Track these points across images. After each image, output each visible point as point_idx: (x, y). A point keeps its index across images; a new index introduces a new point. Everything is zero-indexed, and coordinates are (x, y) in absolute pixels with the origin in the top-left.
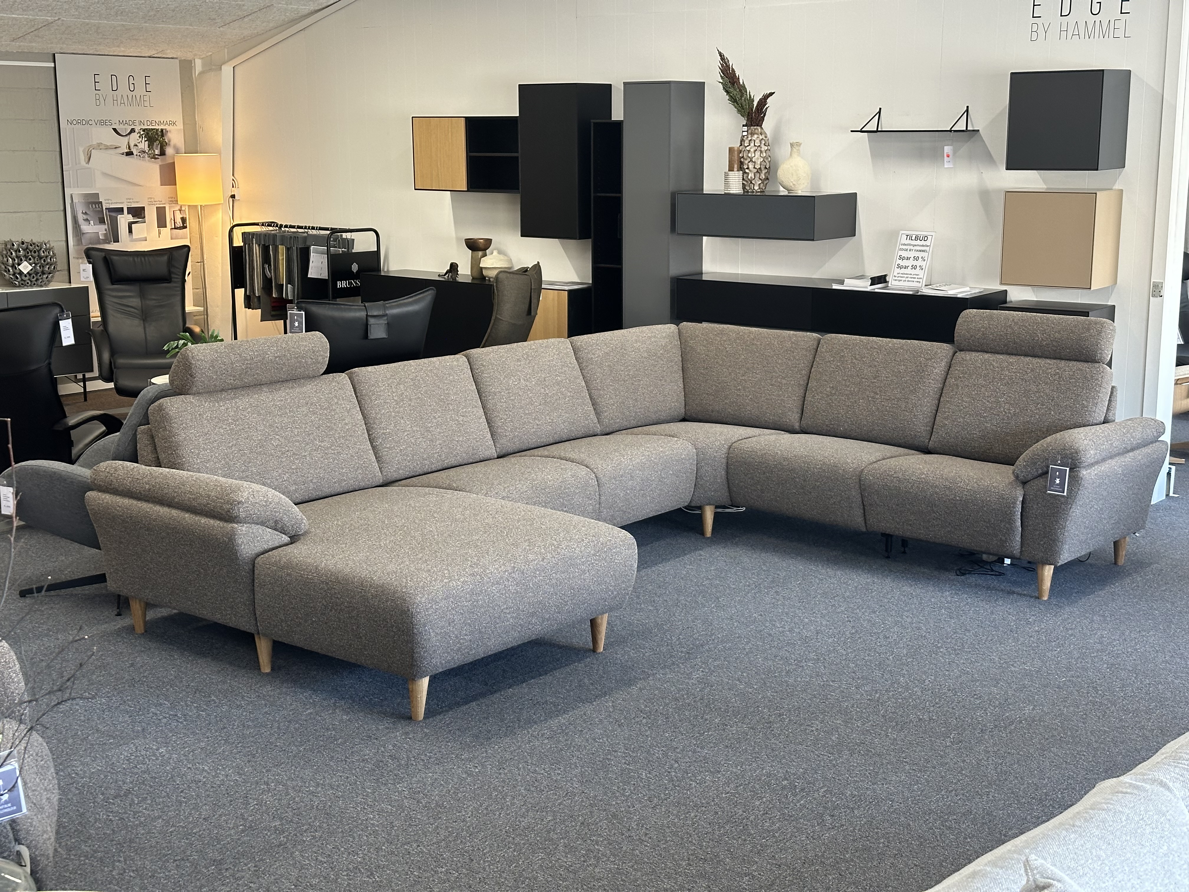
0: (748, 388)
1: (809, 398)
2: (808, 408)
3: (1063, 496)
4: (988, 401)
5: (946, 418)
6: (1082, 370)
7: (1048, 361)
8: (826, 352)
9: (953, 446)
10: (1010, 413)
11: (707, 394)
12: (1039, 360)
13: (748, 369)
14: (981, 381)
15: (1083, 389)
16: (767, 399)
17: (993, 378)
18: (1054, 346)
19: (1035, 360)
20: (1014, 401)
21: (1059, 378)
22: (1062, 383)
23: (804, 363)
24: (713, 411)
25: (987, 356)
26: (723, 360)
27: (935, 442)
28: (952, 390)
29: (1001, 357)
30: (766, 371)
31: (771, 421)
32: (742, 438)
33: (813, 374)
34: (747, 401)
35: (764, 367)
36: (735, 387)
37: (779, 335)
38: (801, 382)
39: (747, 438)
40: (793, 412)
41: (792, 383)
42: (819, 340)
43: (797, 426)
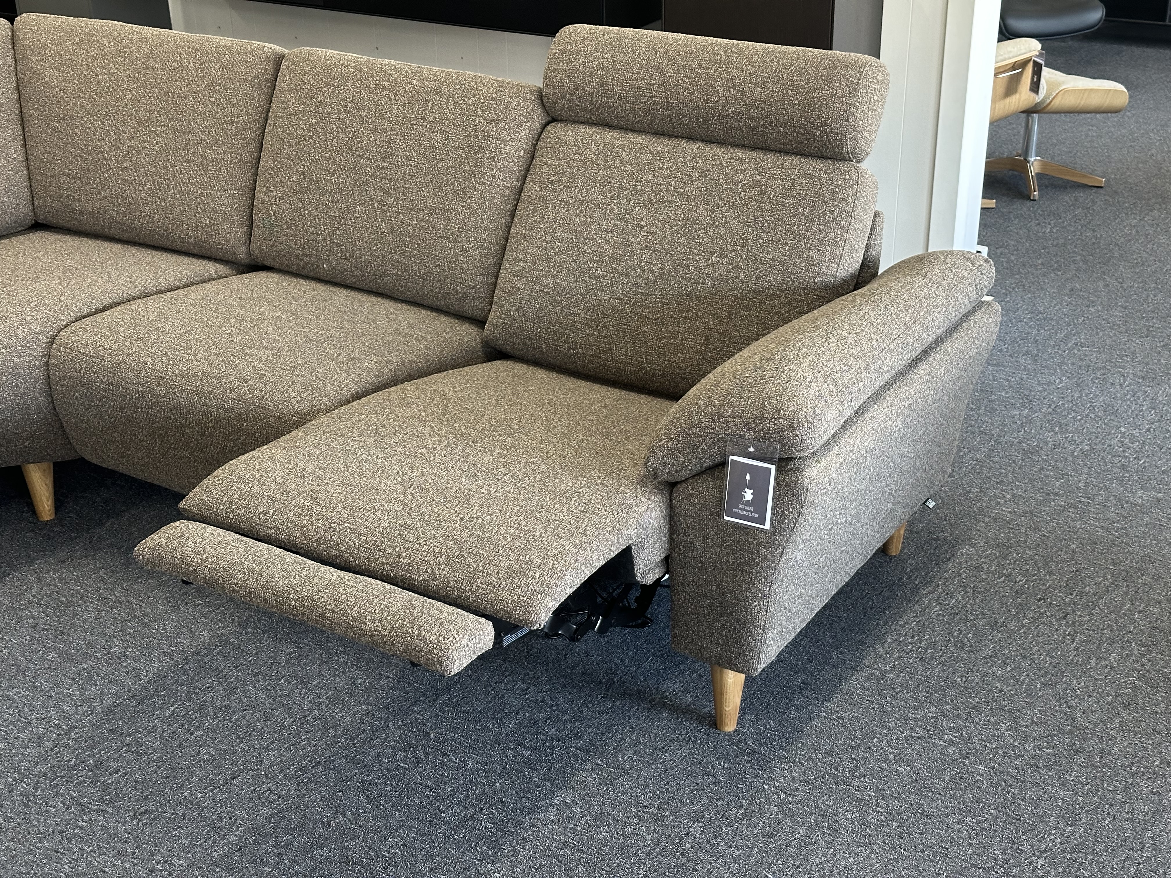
0: (143, 166)
1: (260, 195)
2: (259, 215)
3: (762, 532)
5: (520, 275)
6: (810, 177)
8: (291, 90)
11: (68, 175)
13: (140, 123)
16: (180, 192)
17: (621, 187)
23: (247, 114)
24: (82, 213)
26: (92, 101)
30: (175, 130)
31: (192, 240)
32: (85, 311)
33: (267, 139)
34: (143, 194)
35: (170, 120)
36: (118, 162)
37: (197, 46)
38: (246, 157)
39: (98, 311)
40: (232, 223)
41: (227, 157)
42: (279, 59)
43: (242, 254)
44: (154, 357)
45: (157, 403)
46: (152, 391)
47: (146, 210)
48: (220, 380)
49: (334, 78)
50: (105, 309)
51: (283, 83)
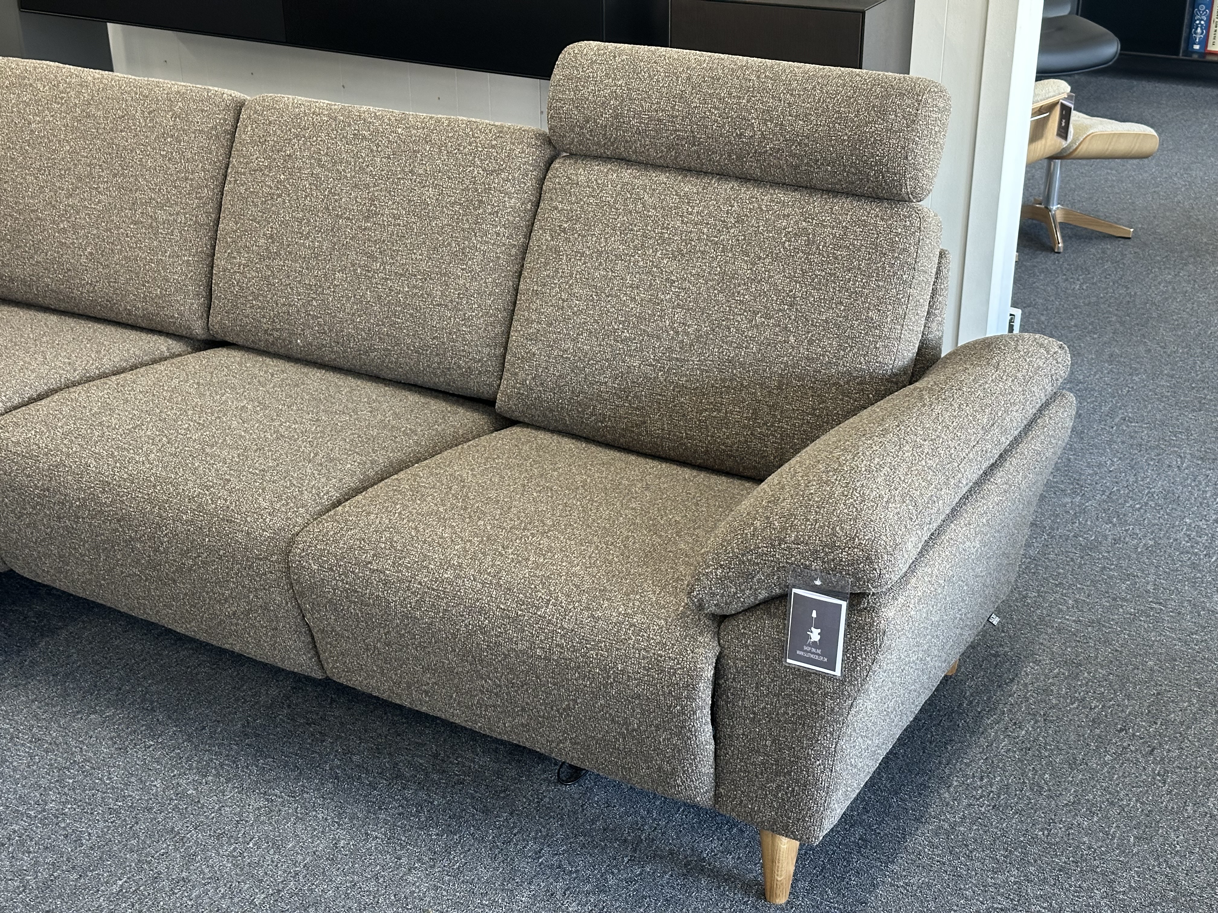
0: (83, 227)
1: (220, 262)
2: (219, 285)
3: (832, 678)
4: (633, 299)
5: (533, 338)
6: (865, 224)
7: (780, 195)
8: (254, 143)
9: (552, 411)
10: (687, 334)
12: (756, 192)
13: (80, 179)
14: (616, 244)
15: (870, 277)
16: (126, 258)
17: (644, 235)
18: (793, 155)
19: (747, 192)
20: (696, 301)
21: (809, 243)
22: (816, 259)
23: (204, 170)
25: (627, 174)
26: (24, 154)
27: (510, 397)
28: (546, 264)
29: (663, 178)
30: (120, 187)
31: (140, 313)
32: (16, 400)
33: (227, 199)
34: (83, 260)
35: (115, 176)
36: (54, 222)
37: (146, 92)
38: (202, 219)
39: (32, 400)
40: (186, 294)
41: (181, 219)
42: (239, 107)
43: (198, 329)
44: (98, 457)
45: (101, 512)
46: (94, 498)
47: (87, 278)
48: (176, 486)
49: (305, 129)
50: (40, 397)
51: (244, 135)
